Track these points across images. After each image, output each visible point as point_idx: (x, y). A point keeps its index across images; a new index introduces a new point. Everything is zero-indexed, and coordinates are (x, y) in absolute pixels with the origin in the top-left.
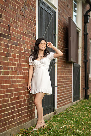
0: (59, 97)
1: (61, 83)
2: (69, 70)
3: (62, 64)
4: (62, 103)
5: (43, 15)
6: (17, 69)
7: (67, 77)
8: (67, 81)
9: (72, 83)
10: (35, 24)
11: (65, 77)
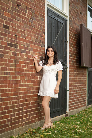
0: (71, 100)
1: (74, 87)
2: (83, 74)
3: (74, 69)
4: (75, 106)
5: (53, 24)
6: (25, 74)
7: (80, 81)
8: (81, 85)
9: (86, 87)
10: (44, 33)
11: (78, 81)
